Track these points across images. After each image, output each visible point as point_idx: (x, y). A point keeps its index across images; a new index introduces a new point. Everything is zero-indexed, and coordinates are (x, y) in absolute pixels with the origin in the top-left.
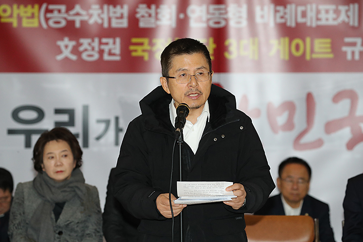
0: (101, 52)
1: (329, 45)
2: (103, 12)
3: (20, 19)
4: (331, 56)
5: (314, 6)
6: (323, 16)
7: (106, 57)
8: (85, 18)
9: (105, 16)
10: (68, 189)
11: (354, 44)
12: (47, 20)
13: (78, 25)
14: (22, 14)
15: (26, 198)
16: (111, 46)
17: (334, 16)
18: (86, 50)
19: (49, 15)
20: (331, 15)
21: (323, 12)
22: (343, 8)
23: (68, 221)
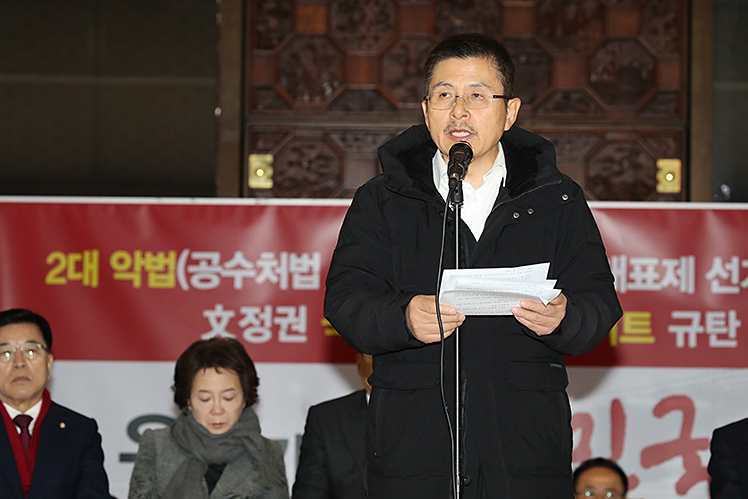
0: (275, 329)
1: (647, 323)
2: (279, 265)
3: (145, 274)
4: (651, 340)
5: (623, 259)
6: (637, 275)
7: (283, 337)
8: (252, 274)
9: (283, 271)
10: (232, 442)
11: (688, 322)
12: (189, 276)
13: (238, 285)
14: (149, 267)
15: (159, 452)
16: (291, 319)
17: (656, 276)
18: (250, 325)
19: (192, 269)
20: (651, 275)
21: (637, 269)
22: (670, 264)
23: (231, 493)
